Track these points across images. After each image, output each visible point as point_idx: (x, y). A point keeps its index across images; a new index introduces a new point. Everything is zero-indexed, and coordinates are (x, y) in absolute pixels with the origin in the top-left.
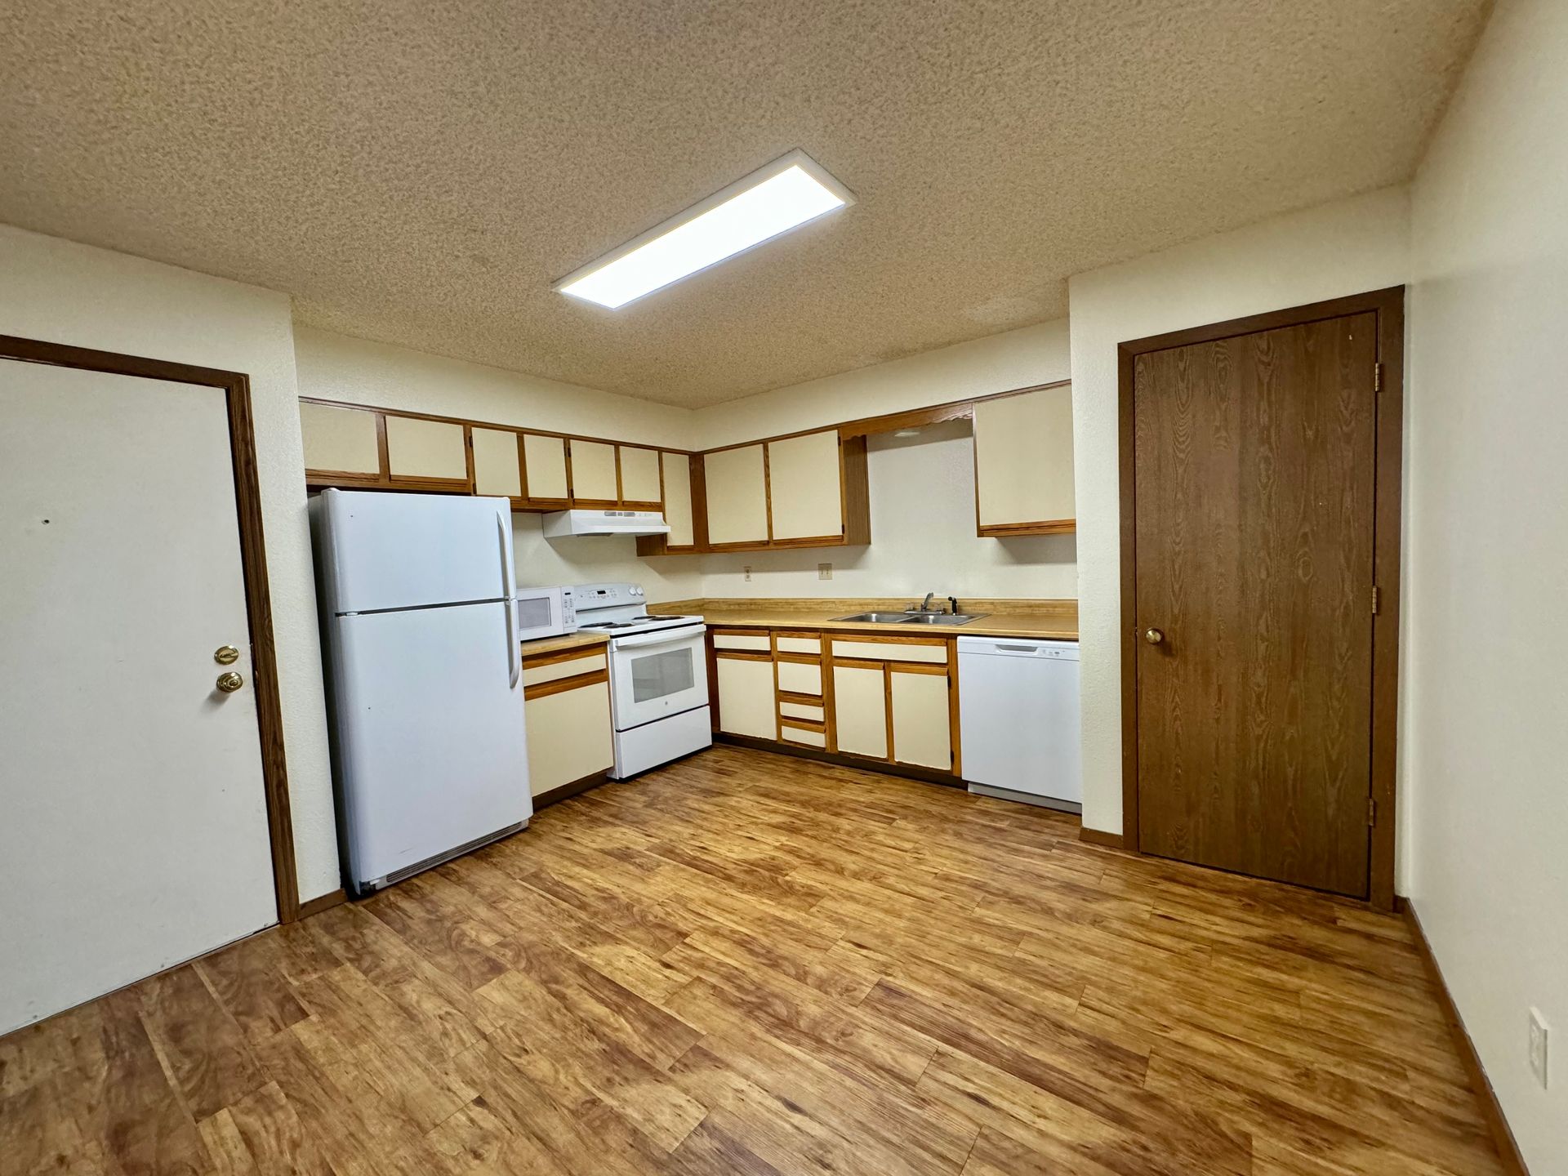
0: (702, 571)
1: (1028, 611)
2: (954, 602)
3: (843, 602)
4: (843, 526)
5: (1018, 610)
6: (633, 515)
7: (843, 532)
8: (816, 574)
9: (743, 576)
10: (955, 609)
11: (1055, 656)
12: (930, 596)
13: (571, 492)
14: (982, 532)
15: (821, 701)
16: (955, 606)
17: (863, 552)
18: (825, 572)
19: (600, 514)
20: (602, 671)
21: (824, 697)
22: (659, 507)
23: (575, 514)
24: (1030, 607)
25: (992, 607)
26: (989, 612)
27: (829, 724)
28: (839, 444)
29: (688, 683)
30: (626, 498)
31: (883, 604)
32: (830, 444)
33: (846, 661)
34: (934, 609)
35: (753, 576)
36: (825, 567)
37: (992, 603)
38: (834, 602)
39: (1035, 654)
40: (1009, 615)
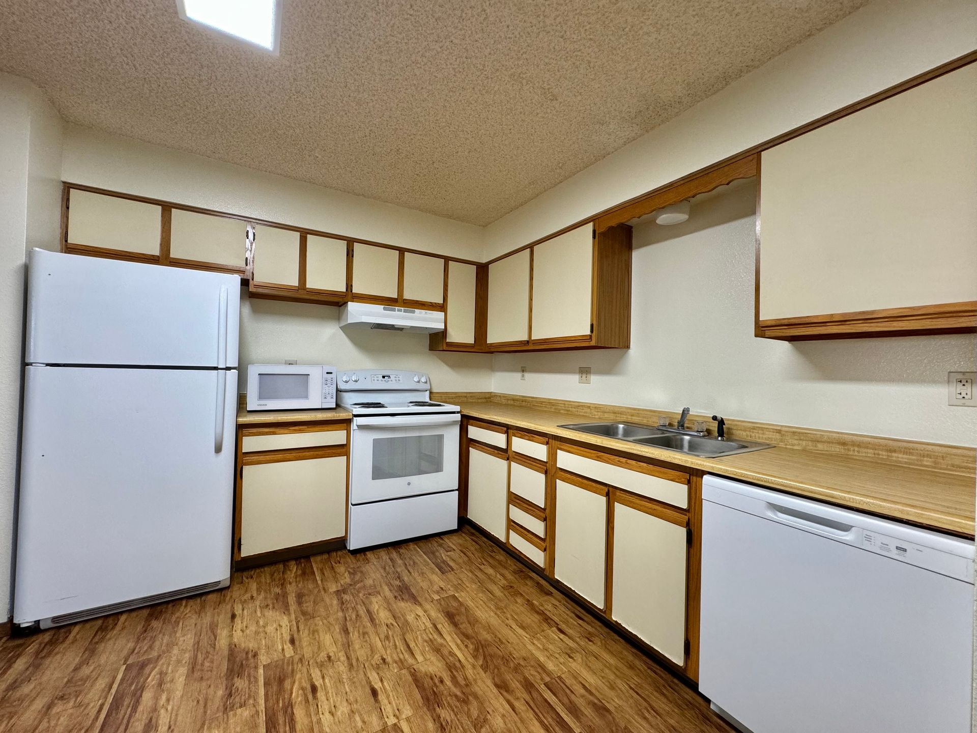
0: (492, 369)
1: (837, 449)
2: (721, 422)
3: (597, 407)
4: (592, 326)
5: (820, 446)
6: (414, 312)
7: (592, 331)
8: (576, 377)
9: (519, 375)
10: (721, 433)
11: (894, 554)
12: (685, 412)
13: (349, 285)
14: (763, 330)
15: (542, 514)
16: (721, 429)
17: (622, 357)
18: (584, 376)
19: (379, 308)
20: (342, 446)
21: (547, 511)
22: (442, 307)
23: (352, 306)
24: (844, 444)
25: (778, 436)
26: (773, 443)
27: (547, 543)
28: (594, 237)
29: (437, 466)
30: (407, 295)
31: (638, 415)
32: (585, 239)
33: (569, 476)
34: (695, 428)
35: (527, 375)
36: (585, 371)
37: (779, 432)
38: (589, 407)
39: (848, 537)
40: (804, 450)
